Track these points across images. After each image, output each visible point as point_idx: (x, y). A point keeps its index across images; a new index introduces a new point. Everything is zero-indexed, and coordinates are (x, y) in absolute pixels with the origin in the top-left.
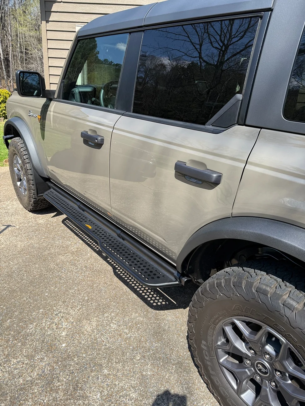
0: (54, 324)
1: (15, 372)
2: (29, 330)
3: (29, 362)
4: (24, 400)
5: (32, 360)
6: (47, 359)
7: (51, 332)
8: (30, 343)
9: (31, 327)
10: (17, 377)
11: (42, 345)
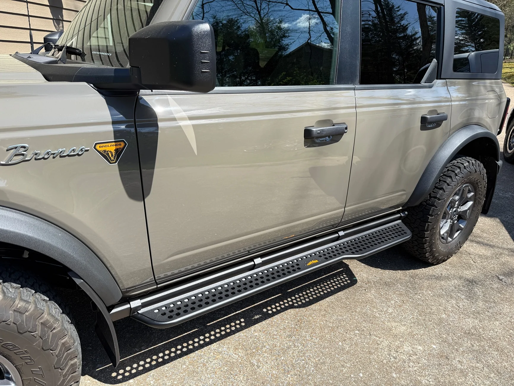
0: (411, 358)
1: (487, 383)
2: (431, 383)
3: (470, 373)
4: (506, 369)
5: (466, 370)
6: (458, 358)
7: (423, 360)
8: (448, 377)
9: (426, 381)
10: (492, 380)
11: (443, 366)
